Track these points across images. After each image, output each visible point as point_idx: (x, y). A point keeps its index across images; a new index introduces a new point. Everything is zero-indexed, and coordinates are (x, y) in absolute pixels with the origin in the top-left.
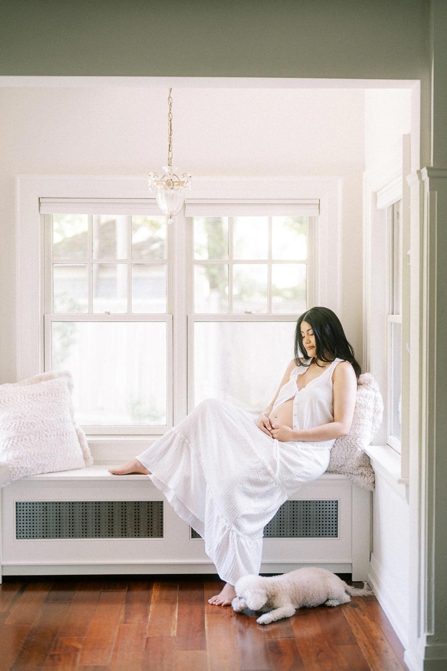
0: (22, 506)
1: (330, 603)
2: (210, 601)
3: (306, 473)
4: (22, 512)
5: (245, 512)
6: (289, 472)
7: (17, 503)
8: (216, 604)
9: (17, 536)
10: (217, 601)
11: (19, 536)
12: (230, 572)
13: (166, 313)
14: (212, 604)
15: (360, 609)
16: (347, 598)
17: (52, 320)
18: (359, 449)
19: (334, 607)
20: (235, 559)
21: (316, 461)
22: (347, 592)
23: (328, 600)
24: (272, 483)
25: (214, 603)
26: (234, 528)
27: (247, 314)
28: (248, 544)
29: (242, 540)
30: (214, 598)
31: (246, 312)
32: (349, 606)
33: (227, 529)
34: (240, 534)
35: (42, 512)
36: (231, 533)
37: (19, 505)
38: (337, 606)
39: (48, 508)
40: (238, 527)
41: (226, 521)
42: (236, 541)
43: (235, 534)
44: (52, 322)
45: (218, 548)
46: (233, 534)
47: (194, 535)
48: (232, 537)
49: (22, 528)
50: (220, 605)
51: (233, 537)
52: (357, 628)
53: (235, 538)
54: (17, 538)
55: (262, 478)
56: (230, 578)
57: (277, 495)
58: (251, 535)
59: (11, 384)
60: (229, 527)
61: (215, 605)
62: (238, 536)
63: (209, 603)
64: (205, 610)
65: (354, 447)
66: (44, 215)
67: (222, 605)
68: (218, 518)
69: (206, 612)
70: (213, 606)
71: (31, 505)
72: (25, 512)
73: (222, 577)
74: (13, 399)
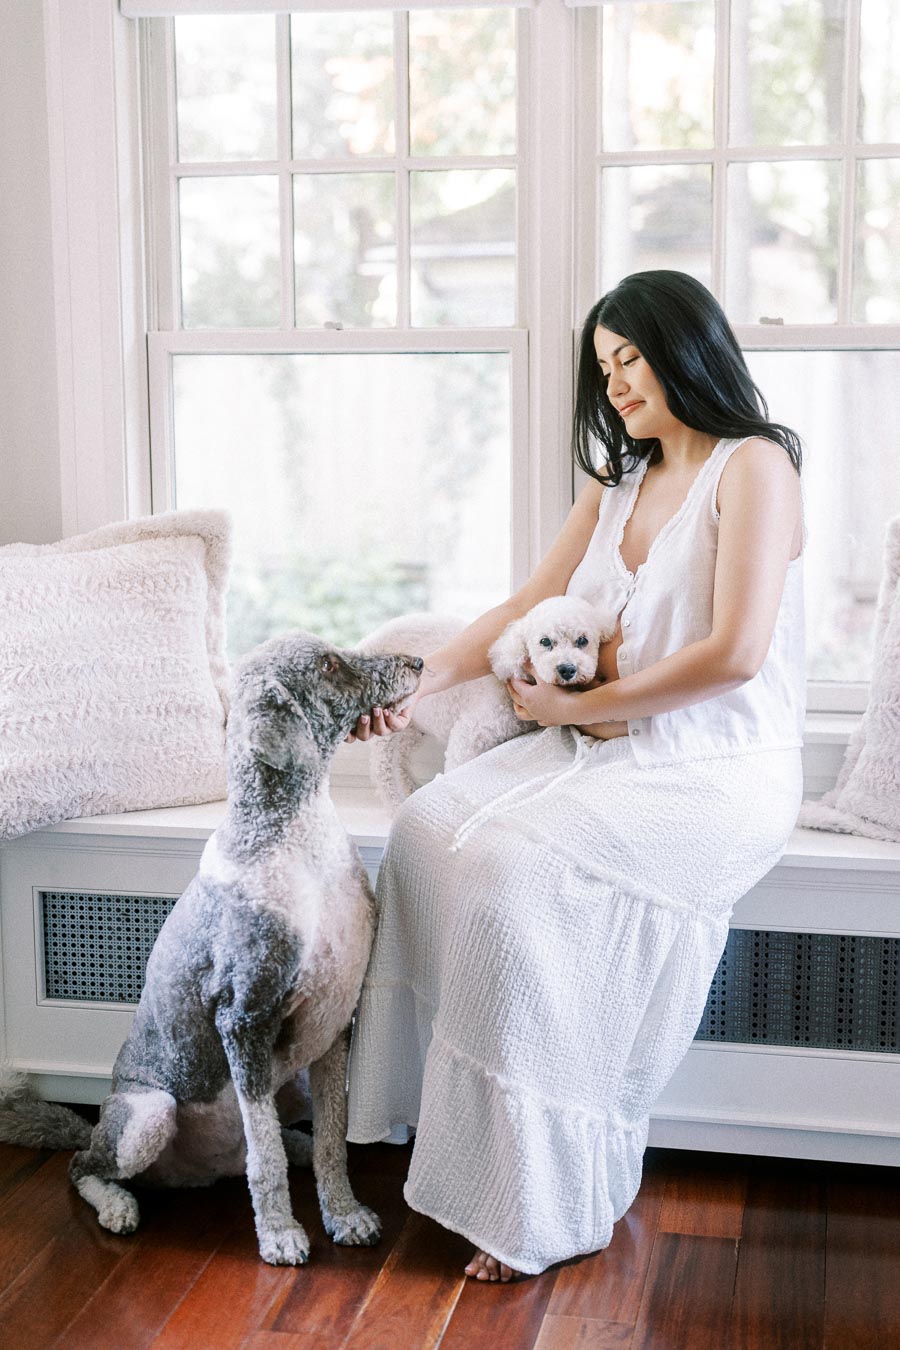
0: (59, 903)
4: (59, 921)
7: (44, 895)
9: (48, 991)
11: (53, 986)
13: (514, 327)
17: (174, 350)
27: (766, 326)
31: (764, 320)
35: (115, 924)
37: (50, 903)
39: (133, 915)
44: (172, 355)
49: (60, 968)
54: (48, 996)
59: (33, 547)
66: (140, 19)
71: (95, 904)
72: (68, 921)
74: (21, 593)
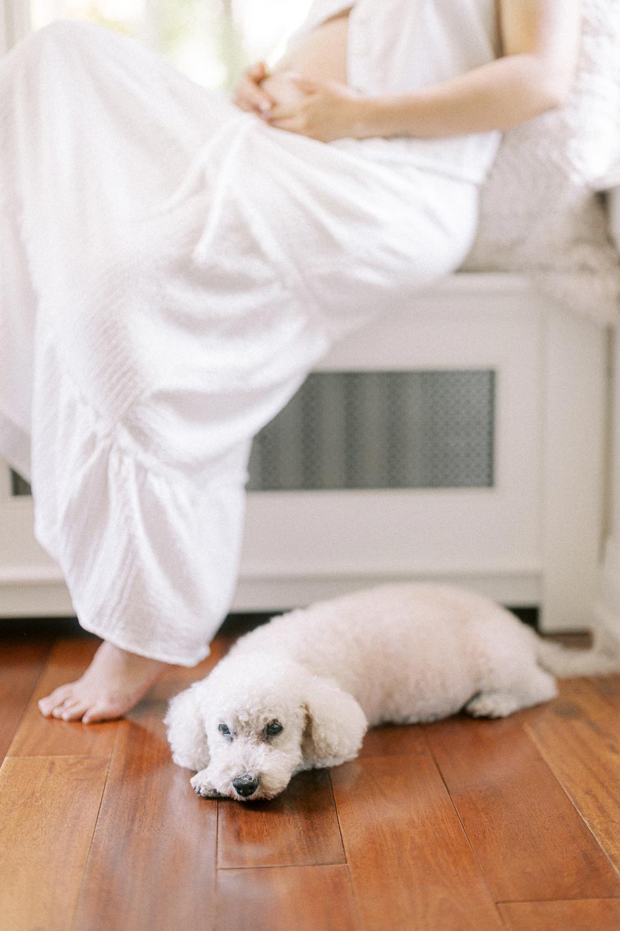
1: (483, 706)
2: (45, 706)
3: (394, 252)
5: (167, 380)
6: (328, 242)
8: (66, 716)
10: (68, 704)
12: (116, 599)
14: (51, 717)
15: (591, 724)
16: (544, 688)
18: (576, 180)
19: (499, 718)
20: (130, 553)
21: (430, 214)
22: (540, 664)
23: (477, 695)
24: (268, 283)
25: (56, 713)
26: (125, 439)
28: (184, 500)
29: (158, 486)
30: (60, 694)
32: (548, 714)
33: (101, 445)
34: (149, 460)
36: (114, 460)
38: (513, 715)
40: (141, 435)
41: (98, 416)
42: (132, 488)
43: (128, 461)
45: (72, 515)
46: (121, 462)
47: (20, 487)
48: (118, 473)
50: (78, 719)
51: (123, 470)
52: (601, 809)
53: (132, 477)
55: (230, 263)
56: (114, 621)
57: (289, 328)
58: (195, 469)
60: (108, 436)
61: (61, 719)
62: (141, 469)
63: (40, 713)
64: (16, 738)
65: (556, 174)
67: (86, 720)
68: (72, 407)
69: (12, 750)
70: (56, 722)
73: (86, 623)
